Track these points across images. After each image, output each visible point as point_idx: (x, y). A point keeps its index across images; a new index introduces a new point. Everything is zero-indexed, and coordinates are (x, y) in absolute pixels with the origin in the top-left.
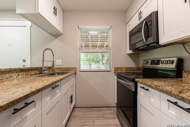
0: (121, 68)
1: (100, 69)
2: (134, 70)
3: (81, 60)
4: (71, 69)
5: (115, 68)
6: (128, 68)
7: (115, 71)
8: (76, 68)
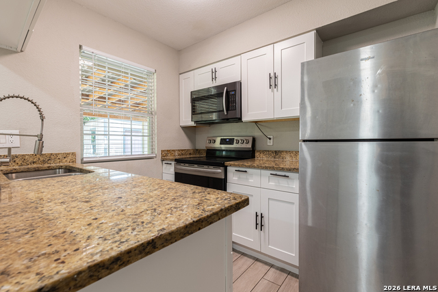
0: (173, 150)
1: (132, 155)
2: (190, 154)
3: (85, 132)
4: (60, 156)
5: (162, 151)
6: (182, 150)
7: (163, 156)
8: (73, 154)
